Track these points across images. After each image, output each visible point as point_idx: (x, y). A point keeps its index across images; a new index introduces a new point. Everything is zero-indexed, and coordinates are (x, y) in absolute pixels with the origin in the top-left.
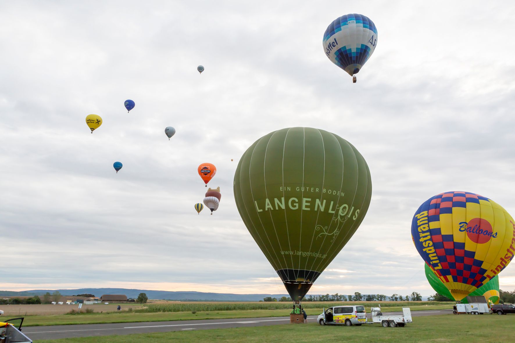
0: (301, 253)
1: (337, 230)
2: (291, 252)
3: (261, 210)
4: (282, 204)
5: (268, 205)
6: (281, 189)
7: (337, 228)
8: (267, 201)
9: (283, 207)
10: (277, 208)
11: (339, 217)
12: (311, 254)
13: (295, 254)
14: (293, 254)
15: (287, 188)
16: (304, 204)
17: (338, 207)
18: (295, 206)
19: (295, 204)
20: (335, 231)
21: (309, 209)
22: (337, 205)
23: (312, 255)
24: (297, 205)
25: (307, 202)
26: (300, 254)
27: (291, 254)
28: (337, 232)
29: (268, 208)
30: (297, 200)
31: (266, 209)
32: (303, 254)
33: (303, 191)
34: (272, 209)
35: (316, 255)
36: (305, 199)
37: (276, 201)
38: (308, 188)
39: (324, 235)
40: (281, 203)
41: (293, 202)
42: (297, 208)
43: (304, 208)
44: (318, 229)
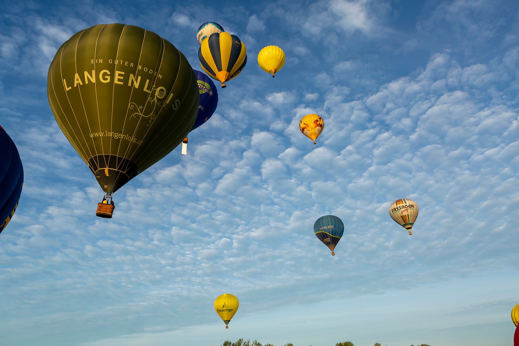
0: (113, 134)
1: (154, 114)
2: (101, 133)
3: (70, 88)
4: (92, 78)
5: (77, 80)
6: (92, 61)
7: (154, 112)
8: (77, 76)
9: (93, 80)
10: (87, 82)
11: (155, 99)
12: (124, 136)
13: (106, 135)
14: (103, 135)
15: (98, 61)
16: (117, 77)
17: (154, 88)
18: (107, 79)
19: (106, 77)
20: (151, 114)
21: (122, 83)
22: (154, 86)
23: (126, 137)
24: (109, 77)
25: (120, 75)
26: (111, 136)
27: (101, 136)
28: (154, 116)
29: (77, 84)
30: (109, 73)
31: (75, 85)
32: (115, 135)
33: (116, 64)
34: (81, 84)
35: (129, 139)
36: (117, 73)
37: (86, 74)
38: (122, 61)
39: (139, 116)
40: (92, 76)
41: (105, 74)
42: (108, 81)
43: (116, 82)
44: (132, 107)
